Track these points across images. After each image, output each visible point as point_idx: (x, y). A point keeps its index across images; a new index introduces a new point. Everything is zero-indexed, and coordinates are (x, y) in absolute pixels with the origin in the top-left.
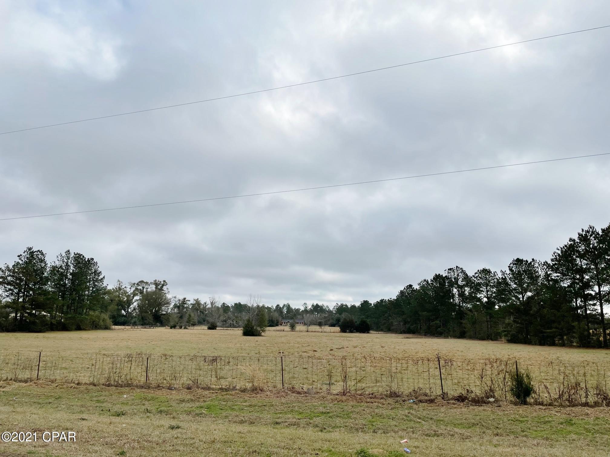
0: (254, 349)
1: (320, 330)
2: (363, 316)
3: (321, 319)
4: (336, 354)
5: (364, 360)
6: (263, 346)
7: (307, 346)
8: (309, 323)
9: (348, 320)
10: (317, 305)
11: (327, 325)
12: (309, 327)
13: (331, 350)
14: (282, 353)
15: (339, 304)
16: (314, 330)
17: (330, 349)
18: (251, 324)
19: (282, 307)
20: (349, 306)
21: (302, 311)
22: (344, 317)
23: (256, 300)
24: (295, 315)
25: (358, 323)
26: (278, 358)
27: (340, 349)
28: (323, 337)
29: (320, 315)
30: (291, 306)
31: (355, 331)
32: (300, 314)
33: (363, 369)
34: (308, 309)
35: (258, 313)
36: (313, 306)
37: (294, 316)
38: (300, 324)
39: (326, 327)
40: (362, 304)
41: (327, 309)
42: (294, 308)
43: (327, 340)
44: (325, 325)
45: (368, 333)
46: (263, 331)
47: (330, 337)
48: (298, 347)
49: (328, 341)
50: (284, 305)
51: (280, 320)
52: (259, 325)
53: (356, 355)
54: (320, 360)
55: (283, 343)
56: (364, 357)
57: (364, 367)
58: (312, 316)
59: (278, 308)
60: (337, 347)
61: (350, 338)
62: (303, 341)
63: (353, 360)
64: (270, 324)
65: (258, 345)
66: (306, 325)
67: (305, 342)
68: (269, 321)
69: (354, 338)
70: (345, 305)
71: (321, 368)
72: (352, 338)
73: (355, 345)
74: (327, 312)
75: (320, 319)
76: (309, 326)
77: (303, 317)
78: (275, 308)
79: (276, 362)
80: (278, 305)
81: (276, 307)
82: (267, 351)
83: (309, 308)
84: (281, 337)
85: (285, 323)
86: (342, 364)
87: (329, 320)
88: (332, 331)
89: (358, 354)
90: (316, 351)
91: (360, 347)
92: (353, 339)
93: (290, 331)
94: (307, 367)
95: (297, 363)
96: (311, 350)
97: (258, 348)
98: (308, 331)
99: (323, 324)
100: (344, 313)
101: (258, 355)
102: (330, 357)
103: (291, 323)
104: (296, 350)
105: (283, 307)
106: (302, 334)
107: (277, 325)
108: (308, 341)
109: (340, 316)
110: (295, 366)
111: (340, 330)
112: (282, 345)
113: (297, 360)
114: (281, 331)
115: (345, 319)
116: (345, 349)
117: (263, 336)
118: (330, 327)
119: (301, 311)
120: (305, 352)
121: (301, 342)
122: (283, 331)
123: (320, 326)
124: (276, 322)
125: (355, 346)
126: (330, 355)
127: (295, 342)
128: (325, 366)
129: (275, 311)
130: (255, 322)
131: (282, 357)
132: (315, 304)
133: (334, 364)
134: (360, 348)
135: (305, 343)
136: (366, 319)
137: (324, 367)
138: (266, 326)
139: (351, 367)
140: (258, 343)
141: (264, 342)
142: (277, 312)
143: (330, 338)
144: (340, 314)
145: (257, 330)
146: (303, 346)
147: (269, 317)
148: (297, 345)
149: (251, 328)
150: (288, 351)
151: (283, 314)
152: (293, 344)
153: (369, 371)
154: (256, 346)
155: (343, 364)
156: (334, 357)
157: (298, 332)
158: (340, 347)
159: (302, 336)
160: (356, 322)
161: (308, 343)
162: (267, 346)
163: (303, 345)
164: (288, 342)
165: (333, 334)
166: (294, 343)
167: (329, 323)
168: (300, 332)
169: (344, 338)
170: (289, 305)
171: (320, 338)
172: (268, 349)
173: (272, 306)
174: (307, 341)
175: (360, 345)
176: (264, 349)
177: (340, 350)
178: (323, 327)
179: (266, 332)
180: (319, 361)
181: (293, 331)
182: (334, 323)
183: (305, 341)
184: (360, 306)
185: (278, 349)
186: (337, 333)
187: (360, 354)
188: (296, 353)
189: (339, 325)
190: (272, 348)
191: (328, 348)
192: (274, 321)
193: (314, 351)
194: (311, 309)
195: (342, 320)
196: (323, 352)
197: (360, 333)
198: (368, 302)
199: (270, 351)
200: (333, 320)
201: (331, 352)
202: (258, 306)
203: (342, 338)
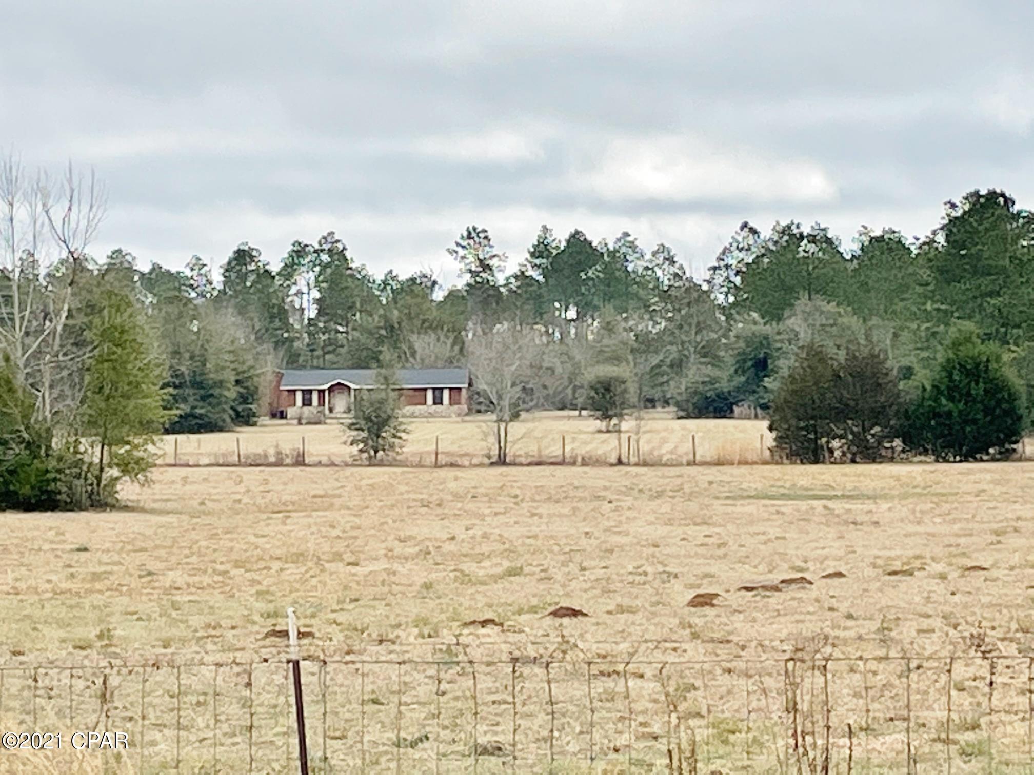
0: (63, 612)
1: (608, 446)
2: (969, 326)
3: (616, 359)
4: (742, 629)
5: (971, 672)
6: (135, 583)
7: (496, 578)
8: (512, 394)
9: (842, 355)
10: (577, 241)
11: (666, 403)
12: (516, 429)
13: (703, 601)
14: (301, 635)
15: (766, 232)
16: (555, 451)
17: (691, 595)
18: (26, 417)
19: (275, 267)
20: (849, 246)
21: (452, 295)
22: (805, 335)
23: (58, 213)
24: (392, 333)
25: (924, 377)
26: (260, 676)
27: (776, 589)
28: (628, 501)
29: (608, 328)
30: (356, 259)
31: (898, 443)
32: (428, 326)
33: (970, 736)
34: (500, 279)
35: (80, 320)
36: (541, 250)
37: (380, 340)
38: (438, 401)
39: (658, 425)
40: (953, 226)
41: (663, 275)
42: (379, 277)
43: (669, 522)
44: (651, 402)
45: (1006, 455)
46: (125, 471)
47: (690, 497)
48: (428, 586)
49: (679, 531)
50: (300, 251)
51: (270, 377)
52: (92, 423)
53: (907, 631)
54: (609, 683)
55: (298, 557)
56: (978, 642)
57: (975, 727)
58: (535, 336)
59: (243, 277)
60: (749, 575)
61: (856, 506)
62: (462, 535)
63: (886, 673)
64: (184, 408)
65: (96, 577)
66: (491, 406)
67: (485, 549)
68: (177, 383)
69: (885, 497)
70: (812, 239)
71: (621, 741)
72: (869, 505)
73: (900, 554)
74: (665, 295)
75: (602, 356)
76: (515, 416)
77: (459, 342)
78: (217, 279)
79: (247, 704)
80: (243, 256)
81: (228, 269)
82: (174, 622)
83: (512, 268)
84: (283, 510)
85: (307, 402)
86: (792, 708)
87: (678, 365)
88: (705, 451)
89: (925, 623)
90: (575, 613)
91: (939, 568)
92: (885, 506)
93: (355, 463)
94: (504, 739)
95: (420, 714)
96: (533, 610)
97: (98, 599)
98: (502, 461)
99: (632, 396)
100: (803, 303)
101: (94, 658)
102: (695, 651)
103: (359, 401)
104: (413, 609)
105: (289, 270)
106: (452, 485)
107: (244, 419)
108: (513, 533)
109: (768, 329)
110: (409, 734)
111: (770, 438)
112: (293, 572)
113: (425, 690)
114: (279, 464)
115: (815, 355)
116: (814, 591)
117: (126, 508)
118: (692, 424)
119: (438, 295)
120: (484, 623)
121: (449, 547)
122: (300, 461)
123: (606, 417)
124: (232, 393)
125: (897, 565)
126: (695, 636)
127: (399, 549)
128: (656, 729)
129: (220, 299)
130: (61, 397)
131: (296, 664)
132: (560, 236)
133: (727, 710)
134: (943, 577)
135: (480, 558)
136: (993, 347)
137: (644, 736)
138: (146, 427)
139: (867, 729)
140: (88, 564)
141: (142, 557)
142: (241, 311)
143: (693, 506)
144: (774, 314)
145: (78, 463)
146: (465, 579)
147: (176, 353)
148: (418, 573)
149: (29, 445)
150: (341, 617)
151: (288, 327)
152: (383, 565)
153: (1015, 757)
154: (74, 586)
155: (804, 706)
156: (723, 652)
157: (420, 465)
158: (775, 578)
159: (457, 497)
160: (908, 372)
161: (510, 552)
162: (166, 581)
163: (469, 567)
164: (340, 546)
165: (713, 473)
166: (389, 555)
167: (679, 387)
168: (437, 466)
169: (803, 505)
170: (339, 255)
171: (606, 507)
172: (175, 606)
173: (198, 264)
174: (501, 539)
175: (939, 551)
176: (144, 606)
177: (775, 600)
178: (627, 425)
179: (154, 474)
180: (600, 686)
181: (381, 464)
182: (724, 386)
183: (485, 536)
184: (941, 239)
185: (261, 606)
186: (743, 462)
187: (937, 623)
188: (410, 635)
189: (767, 398)
190: (216, 598)
191: (676, 586)
192: (220, 384)
193: (555, 614)
194: (521, 276)
195: (785, 365)
196: (638, 618)
197: (941, 458)
198: (1009, 202)
199: (196, 621)
200: (716, 361)
201: (700, 618)
202: (77, 264)
203: (788, 507)
